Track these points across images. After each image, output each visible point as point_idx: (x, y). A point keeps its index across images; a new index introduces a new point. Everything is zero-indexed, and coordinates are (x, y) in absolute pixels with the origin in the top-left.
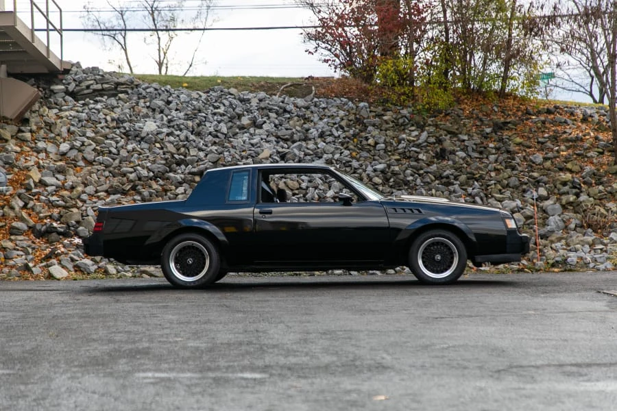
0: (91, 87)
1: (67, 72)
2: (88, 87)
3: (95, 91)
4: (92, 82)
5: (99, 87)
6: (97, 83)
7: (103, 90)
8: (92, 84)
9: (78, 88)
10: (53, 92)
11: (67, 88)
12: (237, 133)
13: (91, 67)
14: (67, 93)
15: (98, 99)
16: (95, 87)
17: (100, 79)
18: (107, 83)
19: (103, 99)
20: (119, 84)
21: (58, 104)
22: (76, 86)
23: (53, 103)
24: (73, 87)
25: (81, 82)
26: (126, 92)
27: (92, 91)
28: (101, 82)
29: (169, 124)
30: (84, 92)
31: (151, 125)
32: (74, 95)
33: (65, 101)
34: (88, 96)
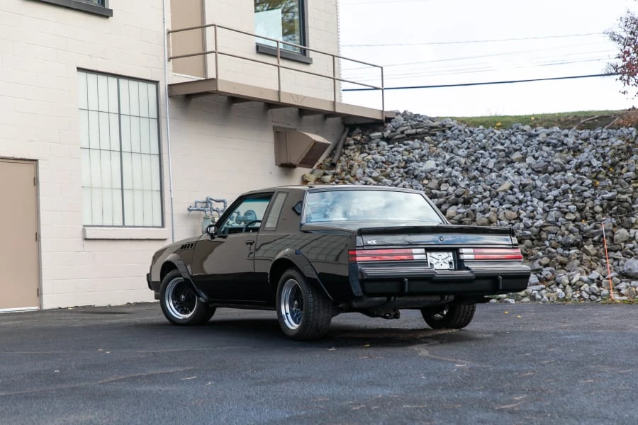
0: (406, 132)
1: (389, 120)
2: (402, 132)
3: (408, 135)
4: (406, 128)
5: (414, 131)
6: (413, 128)
7: (417, 134)
8: (406, 130)
9: (392, 134)
10: (370, 139)
11: (383, 134)
12: (503, 167)
13: (414, 113)
14: (383, 138)
15: (405, 142)
16: (409, 132)
17: (417, 124)
18: (422, 128)
19: (411, 142)
20: (432, 128)
21: (370, 149)
22: (392, 132)
23: (367, 148)
24: (388, 133)
25: (398, 128)
26: (434, 135)
27: (404, 135)
28: (416, 127)
29: (448, 161)
30: (397, 137)
31: (430, 164)
32: (388, 140)
33: (378, 146)
34: (400, 141)
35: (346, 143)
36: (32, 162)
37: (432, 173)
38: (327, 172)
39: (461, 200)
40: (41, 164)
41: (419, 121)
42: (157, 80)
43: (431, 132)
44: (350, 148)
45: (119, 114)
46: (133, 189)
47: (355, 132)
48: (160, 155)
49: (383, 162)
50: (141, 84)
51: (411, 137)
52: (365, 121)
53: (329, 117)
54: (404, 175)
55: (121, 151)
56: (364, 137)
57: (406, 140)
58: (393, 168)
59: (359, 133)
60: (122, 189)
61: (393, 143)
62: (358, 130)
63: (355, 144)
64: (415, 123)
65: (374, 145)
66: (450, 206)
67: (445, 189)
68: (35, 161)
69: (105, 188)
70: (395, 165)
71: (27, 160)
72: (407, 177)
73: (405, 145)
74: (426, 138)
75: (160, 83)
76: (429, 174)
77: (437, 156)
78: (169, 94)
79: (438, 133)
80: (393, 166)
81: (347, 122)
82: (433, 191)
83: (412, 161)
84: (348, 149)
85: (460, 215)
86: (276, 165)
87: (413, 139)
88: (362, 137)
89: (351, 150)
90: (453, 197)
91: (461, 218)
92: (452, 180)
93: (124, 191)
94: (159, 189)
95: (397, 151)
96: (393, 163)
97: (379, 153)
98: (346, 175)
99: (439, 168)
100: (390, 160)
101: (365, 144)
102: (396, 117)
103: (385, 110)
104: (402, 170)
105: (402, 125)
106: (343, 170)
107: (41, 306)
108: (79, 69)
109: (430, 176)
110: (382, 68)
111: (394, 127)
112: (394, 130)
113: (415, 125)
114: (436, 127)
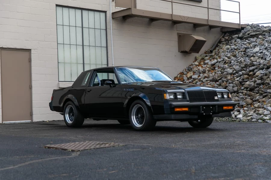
1: (243, 28)
2: (248, 34)
3: (251, 36)
4: (251, 32)
5: (254, 33)
6: (254, 32)
7: (256, 35)
8: (251, 33)
9: (243, 35)
10: (232, 38)
11: (239, 35)
14: (238, 38)
15: (249, 39)
16: (252, 34)
17: (257, 30)
18: (259, 31)
19: (251, 39)
20: (264, 31)
21: (231, 43)
22: (243, 34)
23: (230, 43)
24: (241, 35)
25: (247, 32)
26: (264, 35)
27: (249, 35)
28: (256, 31)
29: (266, 47)
30: (245, 37)
31: (257, 49)
32: (241, 38)
33: (236, 41)
34: (246, 38)
35: (221, 41)
36: (28, 50)
37: (256, 54)
38: (207, 55)
39: (266, 67)
40: (32, 52)
41: (258, 28)
42: (105, 10)
43: (263, 34)
44: (222, 43)
45: (82, 27)
46: (90, 64)
47: (226, 35)
48: (107, 47)
49: (235, 49)
50: (96, 13)
51: (253, 36)
52: (232, 30)
53: (212, 28)
54: (243, 55)
55: (83, 45)
56: (230, 37)
57: (250, 38)
58: (239, 52)
59: (228, 36)
60: (84, 64)
61: (243, 40)
62: (227, 34)
63: (225, 41)
64: (255, 29)
65: (233, 41)
66: (259, 70)
67: (259, 61)
68: (29, 50)
69: (73, 63)
70: (240, 50)
71: (24, 49)
72: (244, 56)
73: (249, 40)
74: (259, 36)
75: (107, 12)
76: (254, 54)
77: (263, 45)
78: (112, 17)
79: (266, 34)
80: (239, 51)
81: (223, 30)
82: (254, 63)
83: (248, 48)
84: (221, 44)
85: (262, 75)
86: (179, 52)
87: (253, 38)
88: (229, 38)
89: (222, 44)
90: (262, 65)
91: (262, 76)
92: (265, 57)
93: (85, 65)
94: (106, 64)
95: (243, 44)
96: (240, 49)
97: (235, 45)
98: (216, 56)
99: (260, 51)
100: (239, 48)
101: (230, 41)
102: (247, 27)
103: (241, 24)
104: (243, 53)
105: (249, 31)
106: (215, 54)
107: (32, 120)
108: (57, 5)
109: (254, 55)
110: (239, 2)
111: (245, 32)
112: (244, 33)
113: (255, 30)
114: (266, 31)
